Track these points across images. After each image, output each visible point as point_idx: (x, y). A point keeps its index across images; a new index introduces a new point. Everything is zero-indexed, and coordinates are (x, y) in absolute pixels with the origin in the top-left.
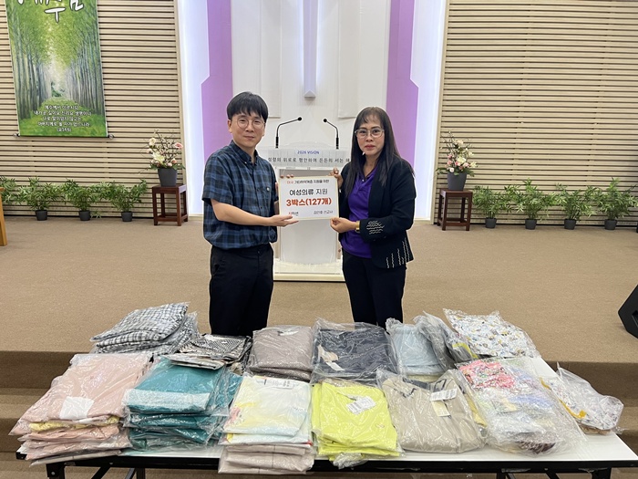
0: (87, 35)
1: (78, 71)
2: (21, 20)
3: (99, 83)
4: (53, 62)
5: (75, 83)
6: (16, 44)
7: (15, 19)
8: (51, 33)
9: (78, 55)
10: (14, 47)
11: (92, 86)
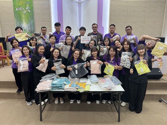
0: (31, 17)
1: (29, 25)
2: (17, 14)
3: (34, 28)
4: (24, 23)
5: (29, 28)
6: (16, 19)
7: (16, 14)
8: (24, 17)
9: (30, 22)
10: (15, 20)
11: (32, 28)
